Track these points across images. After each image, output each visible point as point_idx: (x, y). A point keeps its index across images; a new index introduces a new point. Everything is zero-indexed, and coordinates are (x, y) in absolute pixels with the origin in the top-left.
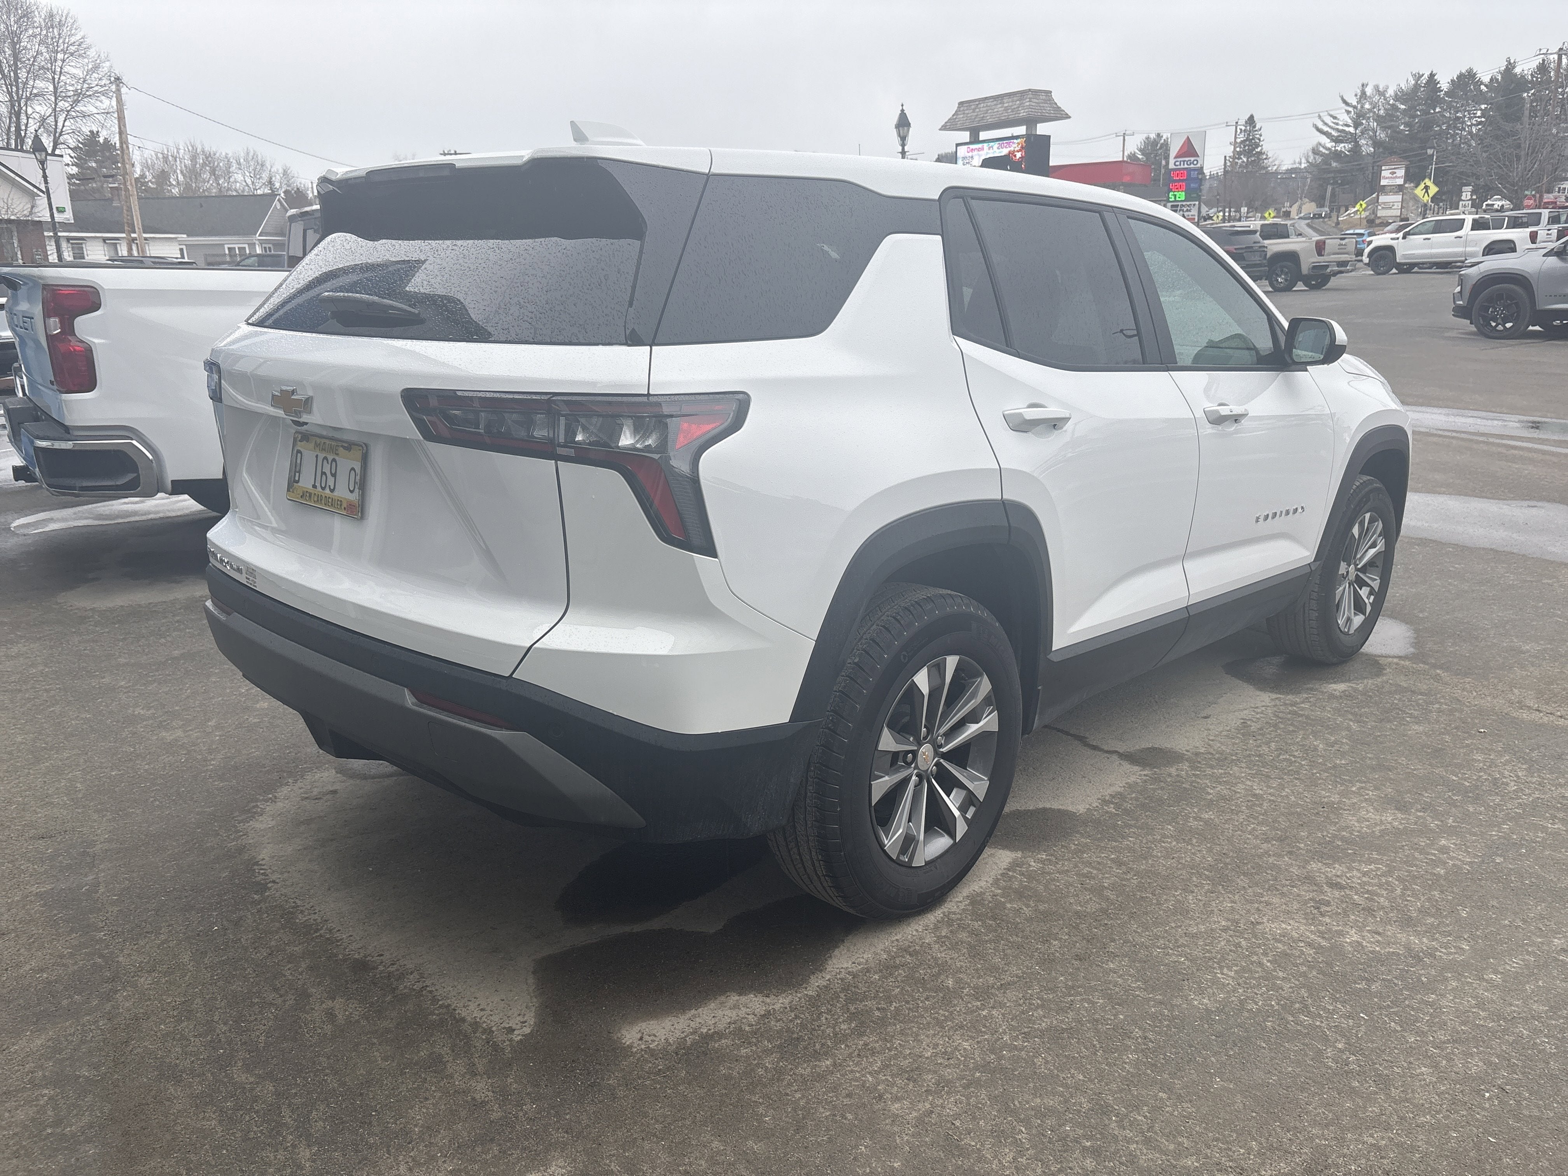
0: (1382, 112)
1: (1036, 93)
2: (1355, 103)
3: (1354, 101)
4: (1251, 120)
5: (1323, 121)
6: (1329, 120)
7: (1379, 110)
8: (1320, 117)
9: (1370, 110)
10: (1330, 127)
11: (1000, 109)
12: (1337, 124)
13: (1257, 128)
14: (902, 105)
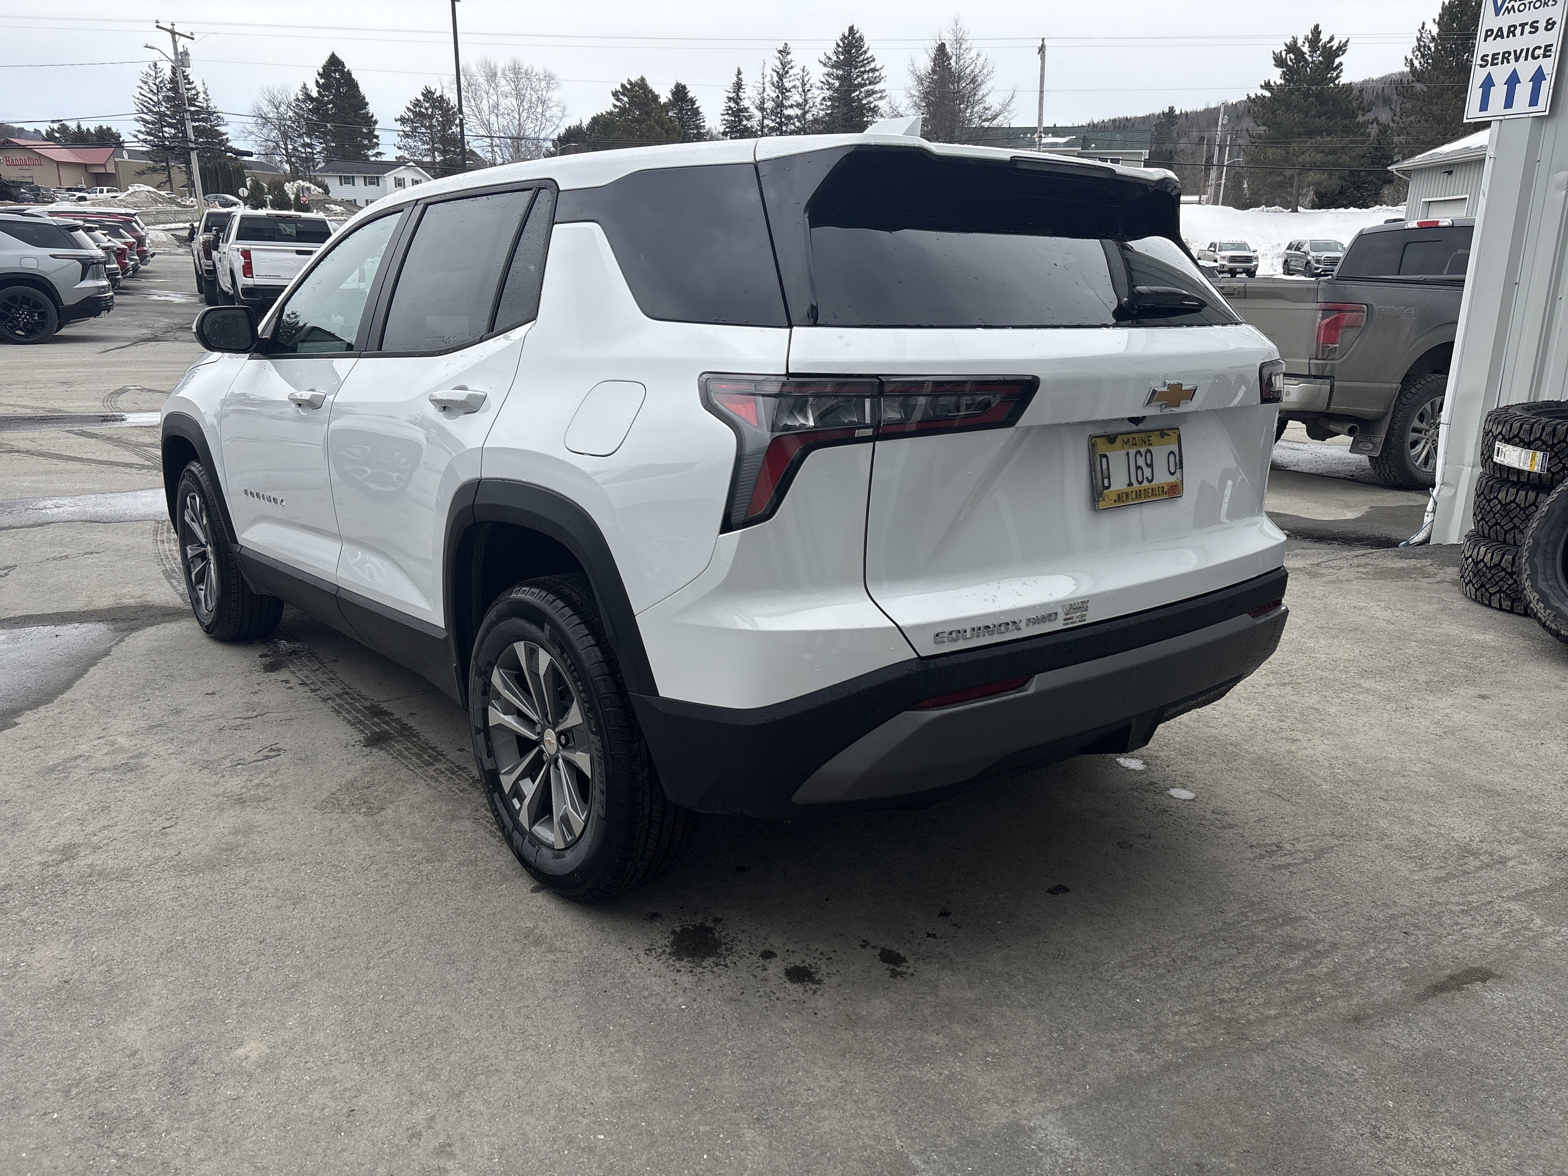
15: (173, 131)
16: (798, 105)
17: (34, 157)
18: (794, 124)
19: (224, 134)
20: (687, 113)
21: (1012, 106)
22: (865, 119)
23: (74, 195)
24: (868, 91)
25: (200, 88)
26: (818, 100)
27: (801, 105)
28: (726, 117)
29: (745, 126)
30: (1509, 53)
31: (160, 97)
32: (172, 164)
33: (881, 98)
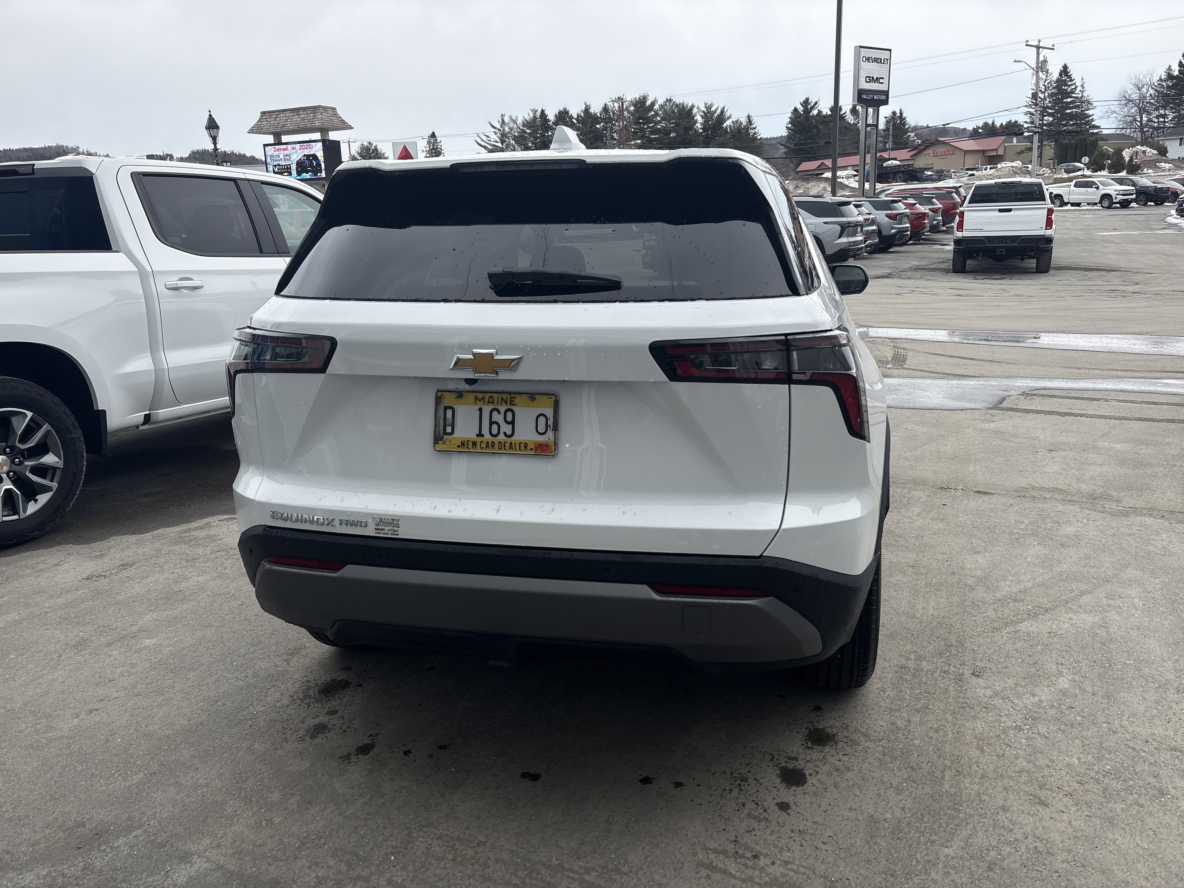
0: (516, 134)
1: (325, 108)
2: (499, 127)
3: (498, 126)
4: (433, 135)
5: (481, 138)
6: (484, 138)
7: (514, 132)
8: (479, 136)
9: (509, 133)
10: (486, 142)
11: (298, 119)
12: (490, 141)
13: (438, 141)
14: (210, 111)
15: (1051, 119)
17: (950, 149)
19: (1090, 116)
23: (968, 173)
25: (1078, 84)
31: (1046, 94)
32: (1045, 143)
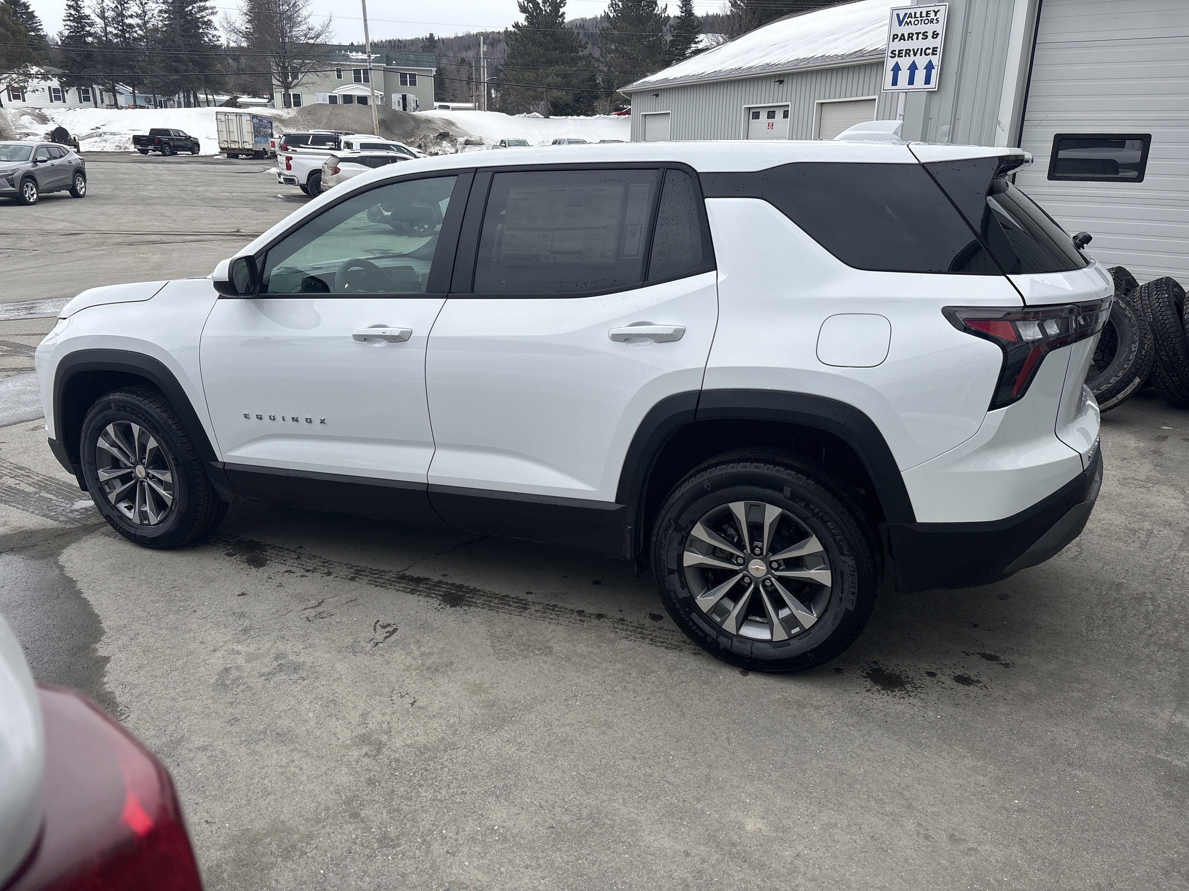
16: (138, 16)
18: (136, 32)
20: (21, 16)
21: (331, 28)
22: (201, 31)
24: (199, 7)
26: (156, 12)
27: (140, 16)
28: (68, 23)
29: (88, 31)
30: (910, 50)
33: (212, 13)
